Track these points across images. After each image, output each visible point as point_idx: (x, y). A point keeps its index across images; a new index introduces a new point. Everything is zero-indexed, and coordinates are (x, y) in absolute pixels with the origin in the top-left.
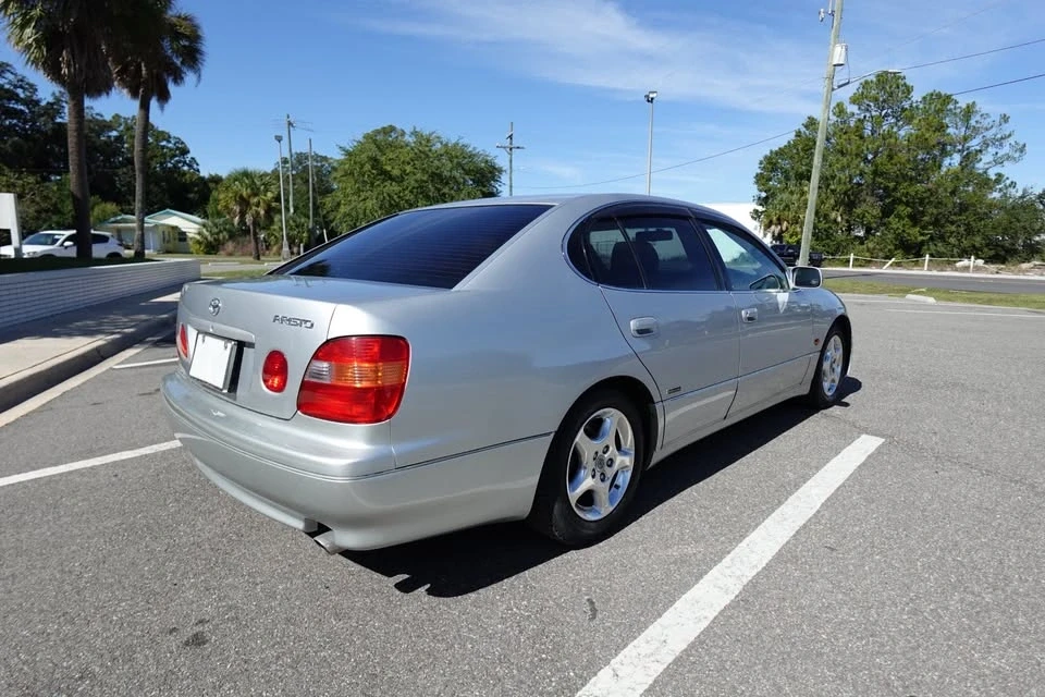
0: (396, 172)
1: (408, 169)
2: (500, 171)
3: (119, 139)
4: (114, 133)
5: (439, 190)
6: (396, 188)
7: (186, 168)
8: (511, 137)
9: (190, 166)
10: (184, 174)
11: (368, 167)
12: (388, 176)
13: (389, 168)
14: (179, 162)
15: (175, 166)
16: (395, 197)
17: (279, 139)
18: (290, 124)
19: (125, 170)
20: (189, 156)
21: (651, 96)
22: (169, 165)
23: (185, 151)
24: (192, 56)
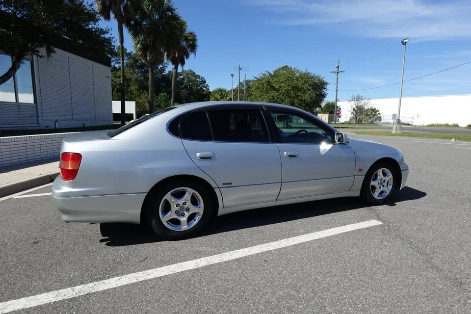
0: (277, 87)
1: (283, 85)
2: (326, 84)
3: (183, 79)
4: (182, 77)
5: (295, 94)
6: (276, 94)
7: (205, 89)
8: (338, 67)
9: (206, 88)
10: (204, 90)
11: (265, 85)
12: (273, 88)
13: (274, 85)
14: (202, 86)
15: (201, 88)
16: (276, 97)
17: (232, 75)
18: (240, 69)
19: (184, 90)
20: (206, 84)
21: (405, 41)
22: (199, 88)
23: (205, 82)
24: (193, 47)
